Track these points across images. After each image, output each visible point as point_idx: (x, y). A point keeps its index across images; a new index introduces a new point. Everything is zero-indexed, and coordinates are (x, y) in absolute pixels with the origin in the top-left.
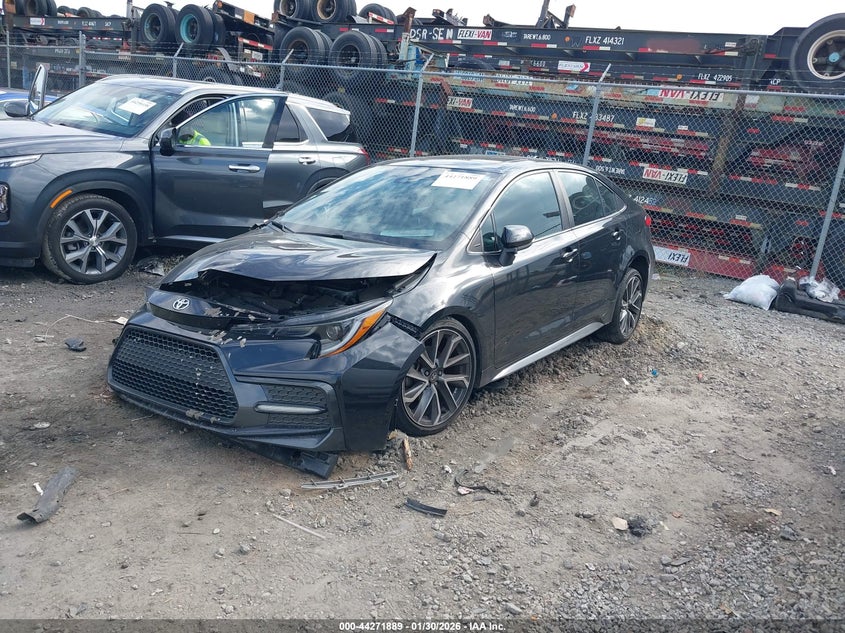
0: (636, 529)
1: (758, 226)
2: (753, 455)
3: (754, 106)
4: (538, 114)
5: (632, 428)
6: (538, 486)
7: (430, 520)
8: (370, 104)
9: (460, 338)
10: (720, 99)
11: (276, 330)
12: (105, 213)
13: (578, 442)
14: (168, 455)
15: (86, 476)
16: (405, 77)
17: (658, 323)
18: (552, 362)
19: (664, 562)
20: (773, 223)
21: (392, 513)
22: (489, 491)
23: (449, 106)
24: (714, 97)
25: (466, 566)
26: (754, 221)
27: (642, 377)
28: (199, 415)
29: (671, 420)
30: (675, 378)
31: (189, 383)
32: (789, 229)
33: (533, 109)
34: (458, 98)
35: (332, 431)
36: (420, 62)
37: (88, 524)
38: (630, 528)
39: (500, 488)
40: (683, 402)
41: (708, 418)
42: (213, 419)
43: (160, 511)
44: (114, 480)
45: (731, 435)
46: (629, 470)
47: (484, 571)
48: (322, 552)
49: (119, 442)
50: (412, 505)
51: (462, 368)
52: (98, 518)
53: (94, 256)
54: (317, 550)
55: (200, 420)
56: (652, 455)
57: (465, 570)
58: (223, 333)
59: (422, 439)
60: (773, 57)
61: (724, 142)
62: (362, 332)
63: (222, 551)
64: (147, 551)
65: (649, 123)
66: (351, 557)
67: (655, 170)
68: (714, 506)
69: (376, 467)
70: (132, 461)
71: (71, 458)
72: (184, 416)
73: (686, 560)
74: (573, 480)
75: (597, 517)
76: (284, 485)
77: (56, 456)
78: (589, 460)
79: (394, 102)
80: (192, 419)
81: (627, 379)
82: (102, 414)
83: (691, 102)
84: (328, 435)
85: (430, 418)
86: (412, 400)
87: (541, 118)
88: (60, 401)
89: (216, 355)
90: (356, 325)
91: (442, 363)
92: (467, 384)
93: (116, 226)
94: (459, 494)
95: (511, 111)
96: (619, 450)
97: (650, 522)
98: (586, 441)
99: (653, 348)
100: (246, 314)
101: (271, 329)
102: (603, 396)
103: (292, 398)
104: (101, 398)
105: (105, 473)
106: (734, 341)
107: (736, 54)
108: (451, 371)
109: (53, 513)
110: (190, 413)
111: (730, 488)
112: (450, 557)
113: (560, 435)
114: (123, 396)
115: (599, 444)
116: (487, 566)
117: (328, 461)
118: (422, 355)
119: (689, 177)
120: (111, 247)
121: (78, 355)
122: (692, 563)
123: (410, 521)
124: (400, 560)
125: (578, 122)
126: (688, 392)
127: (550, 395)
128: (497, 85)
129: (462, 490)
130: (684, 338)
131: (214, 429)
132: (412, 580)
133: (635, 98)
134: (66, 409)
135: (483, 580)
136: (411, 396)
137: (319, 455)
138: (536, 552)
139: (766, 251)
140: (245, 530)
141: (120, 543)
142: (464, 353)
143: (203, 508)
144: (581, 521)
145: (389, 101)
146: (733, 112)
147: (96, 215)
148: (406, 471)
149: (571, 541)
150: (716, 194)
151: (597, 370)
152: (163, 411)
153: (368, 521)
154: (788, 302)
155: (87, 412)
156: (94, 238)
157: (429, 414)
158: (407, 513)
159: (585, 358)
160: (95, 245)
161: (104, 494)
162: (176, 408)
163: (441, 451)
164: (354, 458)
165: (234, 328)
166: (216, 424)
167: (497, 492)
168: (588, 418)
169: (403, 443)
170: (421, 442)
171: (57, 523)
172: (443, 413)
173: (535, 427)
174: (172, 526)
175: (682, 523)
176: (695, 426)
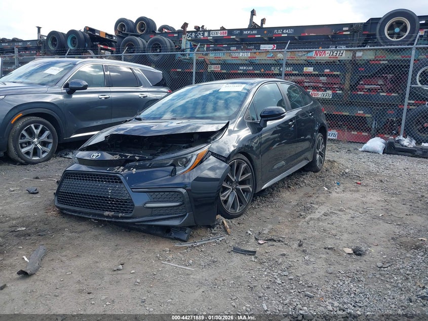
0: (358, 252)
1: (369, 115)
2: (401, 215)
3: (361, 57)
4: (255, 70)
5: (337, 208)
6: (300, 237)
7: (249, 257)
8: (169, 72)
9: (246, 164)
10: (344, 55)
11: (151, 164)
12: (41, 126)
13: (312, 216)
14: (96, 237)
15: (52, 251)
16: (185, 57)
17: (333, 162)
18: (286, 182)
19: (379, 266)
20: (377, 113)
21: (227, 255)
22: (275, 241)
23: (209, 70)
24: (341, 54)
25: (276, 276)
26: (367, 113)
27: (333, 186)
28: (111, 214)
29: (355, 203)
30: (350, 185)
31: (104, 197)
32: (385, 115)
33: (251, 68)
34: (213, 66)
35: (188, 214)
36: (192, 49)
37: (59, 274)
38: (354, 252)
39: (281, 239)
40: (356, 195)
41: (373, 201)
42: (120, 215)
43: (98, 265)
44: (68, 251)
45: (387, 207)
46: (343, 226)
47: (286, 278)
48: (195, 277)
49: (67, 233)
50: (236, 250)
51: (247, 181)
52: (63, 271)
53: (36, 149)
54: (192, 276)
55: (113, 217)
56: (352, 219)
57: (276, 278)
58: (122, 168)
59: (232, 220)
60: (367, 33)
61: (348, 76)
62: (198, 161)
63: (138, 281)
64: (95, 285)
65: (310, 69)
66: (212, 278)
67: (315, 92)
68: (393, 238)
69: (211, 235)
70: (76, 242)
71: (42, 243)
72: (103, 216)
73: (390, 264)
74: (316, 233)
75: (336, 248)
76: (164, 246)
77: (33, 243)
78: (321, 223)
79: (180, 70)
80: (108, 217)
81: (326, 187)
82: (54, 222)
83: (330, 58)
84: (186, 217)
85: (234, 209)
86: (225, 198)
87: (256, 72)
88: (29, 217)
89: (120, 179)
90: (194, 157)
91: (238, 178)
92: (251, 190)
93: (47, 133)
94: (259, 243)
95: (241, 70)
96: (334, 217)
97: (363, 249)
98: (316, 215)
99: (334, 173)
100: (134, 156)
101: (148, 163)
102: (317, 195)
103: (164, 198)
104: (52, 214)
105: (62, 249)
106: (373, 167)
107: (349, 33)
108: (242, 183)
109: (37, 270)
110: (106, 213)
111: (397, 231)
112: (266, 273)
113: (302, 213)
114: (65, 212)
115: (324, 216)
116: (287, 276)
117: (187, 232)
118: (228, 174)
119: (333, 94)
120: (44, 144)
121: (35, 196)
122: (393, 265)
123: (237, 259)
124: (239, 277)
125: (275, 72)
126: (358, 191)
127: (290, 197)
128: (233, 57)
129: (261, 242)
130: (347, 168)
131: (121, 220)
132: (249, 286)
133: (302, 58)
134: (33, 221)
135: (287, 283)
136: (224, 196)
137: (181, 228)
138: (310, 267)
139: (375, 127)
140: (148, 270)
141: (79, 282)
142: (248, 173)
143: (122, 261)
144: (328, 251)
145: (178, 70)
146: (351, 61)
147: (36, 127)
148: (227, 236)
149: (326, 260)
150: (347, 101)
151: (309, 185)
152: (90, 215)
153: (216, 260)
154: (391, 149)
155: (45, 221)
156: (36, 140)
157: (233, 206)
158: (234, 255)
159: (302, 179)
160: (36, 143)
161: (64, 259)
162: (97, 212)
163: (243, 225)
164: (199, 231)
165: (127, 165)
166: (122, 218)
167: (279, 241)
168: (313, 205)
169: (223, 222)
170: (232, 222)
171: (40, 275)
172: (240, 206)
173: (287, 211)
174: (106, 271)
175: (379, 248)
176: (368, 205)
